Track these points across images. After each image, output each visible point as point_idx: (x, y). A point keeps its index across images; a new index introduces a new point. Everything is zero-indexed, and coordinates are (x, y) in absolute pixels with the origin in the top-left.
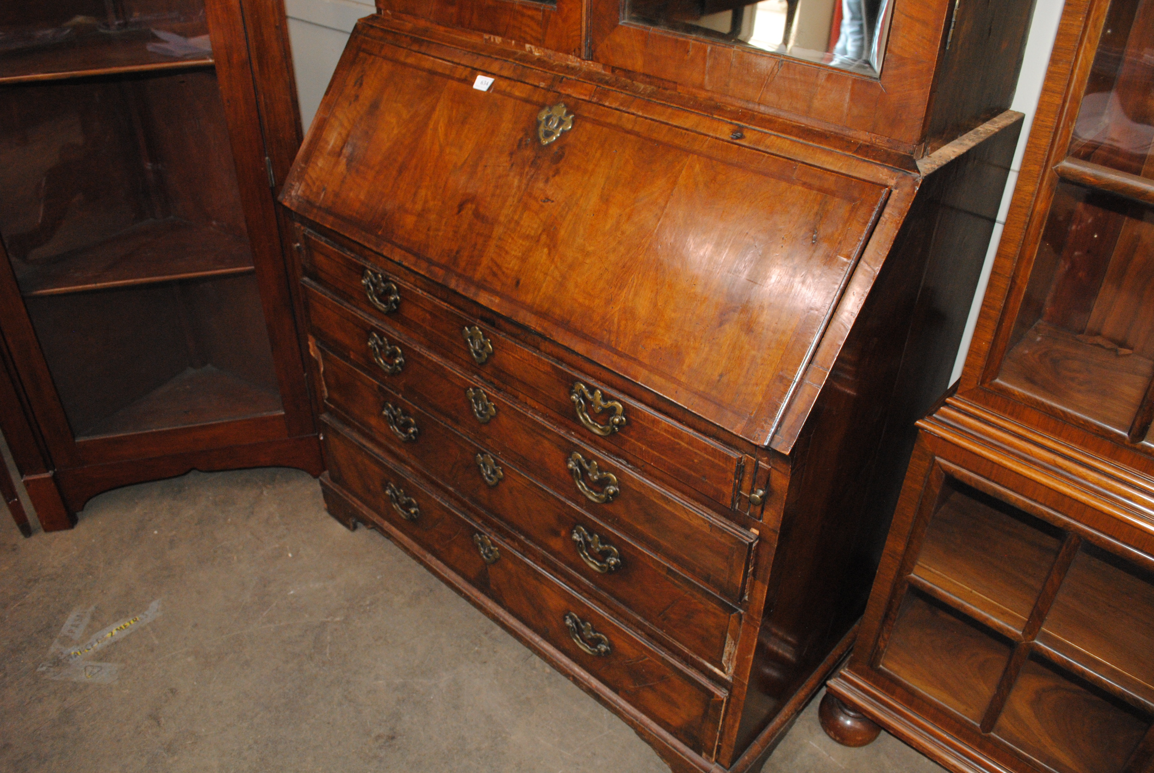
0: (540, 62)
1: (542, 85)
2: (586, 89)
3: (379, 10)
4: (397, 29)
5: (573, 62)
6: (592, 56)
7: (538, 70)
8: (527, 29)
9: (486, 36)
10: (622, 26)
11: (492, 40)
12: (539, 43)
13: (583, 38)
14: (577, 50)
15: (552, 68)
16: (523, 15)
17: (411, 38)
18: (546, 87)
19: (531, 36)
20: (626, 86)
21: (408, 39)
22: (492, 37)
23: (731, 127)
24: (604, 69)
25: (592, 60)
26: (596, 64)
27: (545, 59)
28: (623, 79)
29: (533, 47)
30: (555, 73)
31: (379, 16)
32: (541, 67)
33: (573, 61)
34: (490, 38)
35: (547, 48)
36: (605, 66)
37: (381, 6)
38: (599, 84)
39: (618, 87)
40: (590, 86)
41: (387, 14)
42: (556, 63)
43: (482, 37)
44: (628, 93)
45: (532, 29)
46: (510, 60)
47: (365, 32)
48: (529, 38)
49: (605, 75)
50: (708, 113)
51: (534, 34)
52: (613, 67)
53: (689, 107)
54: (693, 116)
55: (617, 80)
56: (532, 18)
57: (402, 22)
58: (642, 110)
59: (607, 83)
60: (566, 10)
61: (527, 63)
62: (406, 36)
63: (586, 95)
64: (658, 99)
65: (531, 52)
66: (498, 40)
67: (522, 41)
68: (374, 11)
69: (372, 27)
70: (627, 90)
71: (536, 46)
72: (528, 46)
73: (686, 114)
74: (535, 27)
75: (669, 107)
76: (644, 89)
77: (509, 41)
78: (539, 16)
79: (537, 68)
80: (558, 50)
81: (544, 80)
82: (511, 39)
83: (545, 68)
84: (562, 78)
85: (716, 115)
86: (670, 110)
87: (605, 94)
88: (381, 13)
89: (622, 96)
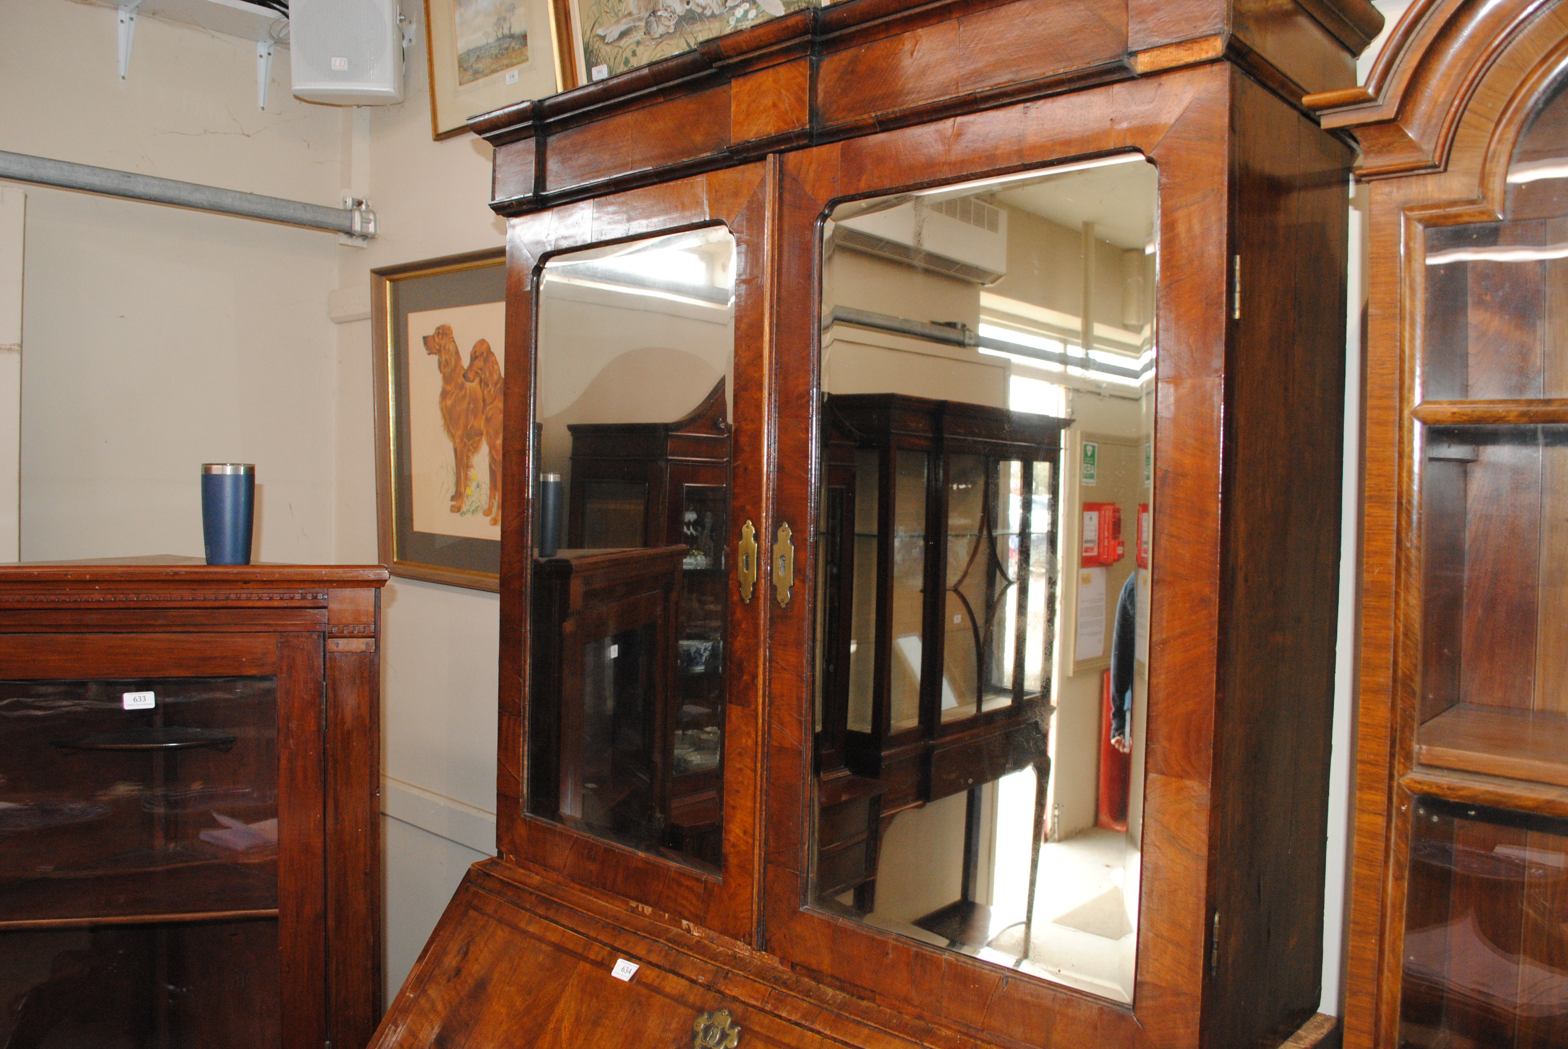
0: (699, 947)
1: (701, 979)
2: (758, 992)
3: (500, 853)
4: (521, 883)
5: (741, 950)
6: (766, 946)
7: (697, 959)
8: (685, 902)
9: (633, 904)
10: (803, 913)
11: (640, 909)
12: (699, 920)
13: (754, 924)
14: (747, 936)
15: (714, 957)
16: (680, 884)
17: (538, 896)
18: (705, 983)
19: (691, 912)
20: (809, 991)
21: (533, 897)
22: (640, 905)
24: (782, 963)
25: (765, 951)
26: (771, 956)
27: (706, 942)
28: (806, 980)
29: (691, 925)
30: (718, 964)
31: (500, 861)
32: (699, 954)
33: (743, 950)
34: (637, 906)
35: (710, 929)
36: (783, 961)
37: (503, 849)
38: (775, 986)
39: (799, 992)
40: (762, 987)
41: (511, 860)
42: (721, 949)
43: (627, 904)
44: (812, 1001)
45: (691, 904)
46: (661, 940)
47: (479, 881)
48: (686, 914)
49: (783, 972)
50: (917, 1039)
51: (692, 909)
52: (792, 963)
53: (891, 1028)
54: (897, 1042)
55: (797, 981)
56: (690, 889)
57: (528, 873)
58: (831, 1027)
59: (785, 984)
60: (733, 885)
61: (682, 947)
62: (531, 894)
63: (757, 1000)
64: (851, 1013)
65: (688, 930)
66: (648, 910)
67: (678, 916)
68: (494, 853)
69: (488, 875)
70: (810, 997)
71: (696, 924)
72: (684, 922)
73: (888, 1038)
74: (694, 901)
75: (866, 1025)
76: (833, 996)
77: (662, 913)
78: (700, 889)
79: (697, 956)
80: (724, 932)
81: (703, 972)
82: (665, 911)
83: (705, 956)
84: (727, 973)
85: (928, 1042)
86: (866, 1031)
87: (781, 1000)
88: (502, 858)
89: (805, 1005)
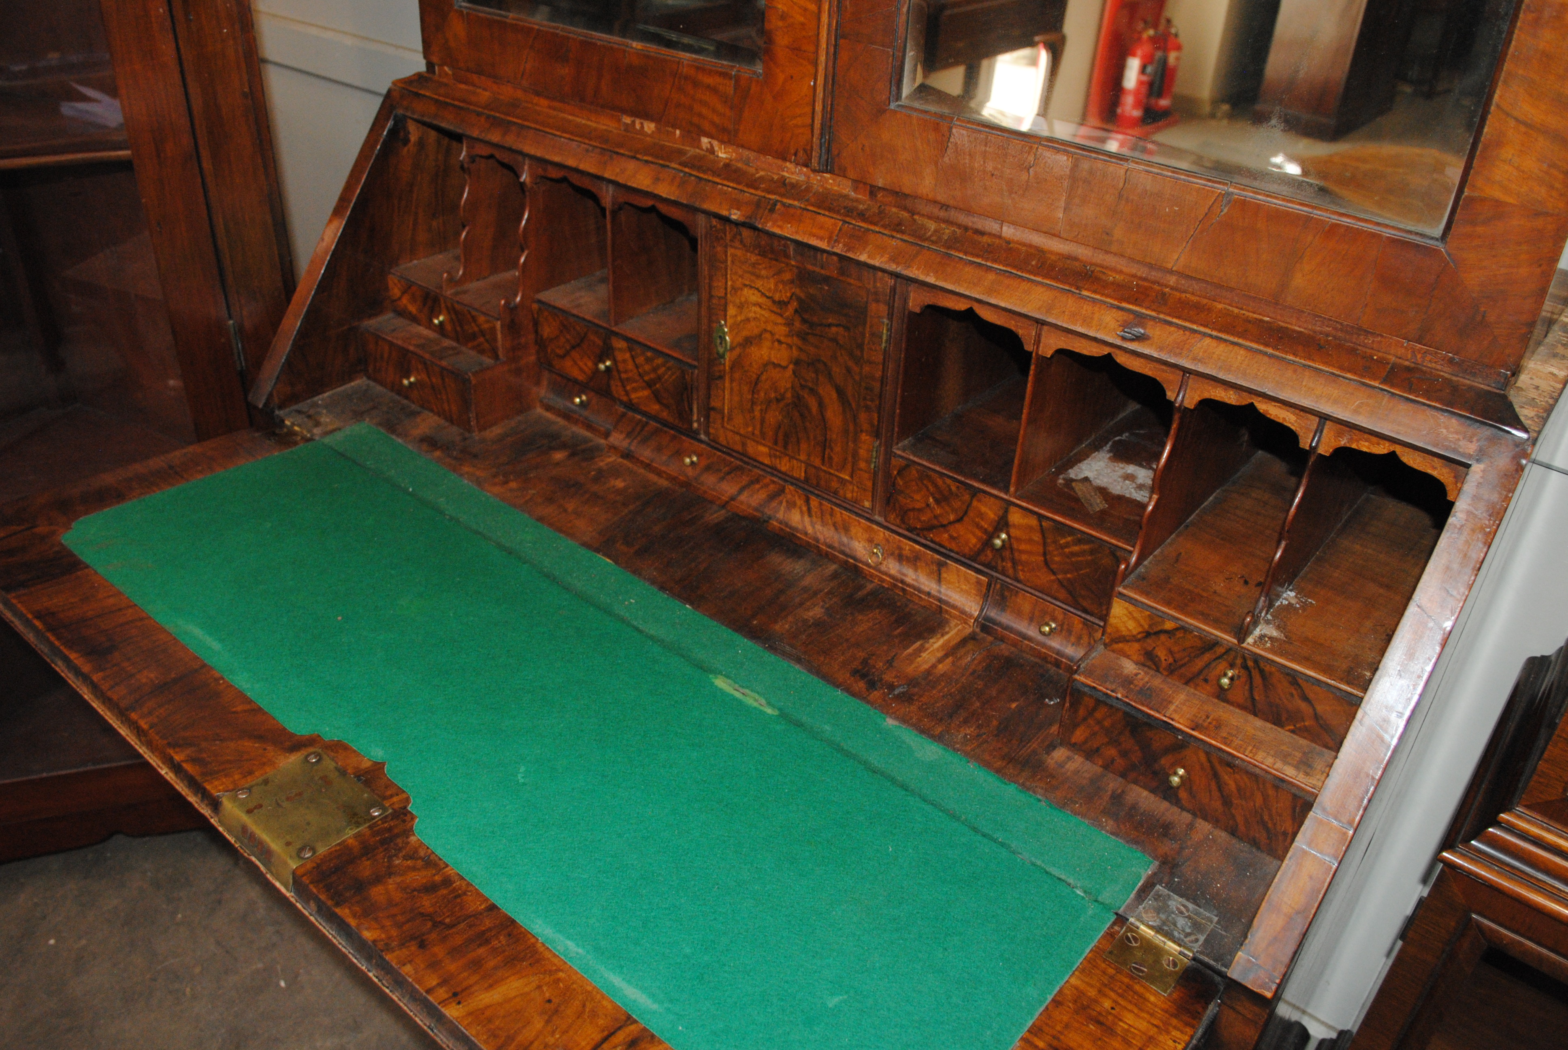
0: (729, 171)
1: (735, 215)
2: (821, 228)
3: (430, 66)
4: (464, 101)
5: (792, 173)
6: (829, 166)
7: (728, 187)
8: (704, 111)
9: (627, 120)
10: (894, 112)
11: (638, 126)
12: (727, 136)
13: (817, 132)
14: (801, 153)
15: (753, 184)
16: (696, 84)
17: (488, 117)
18: (742, 219)
19: (713, 123)
20: (900, 224)
21: (483, 119)
22: (638, 121)
23: (1120, 315)
24: (856, 190)
25: (831, 172)
26: (839, 179)
27: (739, 165)
28: (894, 210)
29: (715, 143)
30: (759, 193)
31: (430, 76)
32: (733, 181)
33: (794, 173)
34: (633, 122)
35: (743, 146)
36: (857, 183)
37: (435, 59)
38: (848, 219)
39: (884, 226)
40: (828, 221)
41: (447, 74)
42: (762, 173)
43: (619, 120)
44: (905, 237)
45: (714, 111)
46: (673, 165)
47: (405, 103)
48: (707, 126)
49: (857, 200)
50: (1070, 285)
51: (717, 119)
52: (872, 186)
53: (1030, 272)
54: (1040, 289)
55: (881, 212)
56: (714, 90)
57: (471, 88)
58: (936, 272)
59: (862, 216)
60: (781, 78)
61: (704, 172)
62: (479, 114)
63: (821, 239)
64: (966, 253)
65: (711, 151)
66: (649, 127)
67: (694, 132)
68: (421, 67)
69: (417, 95)
70: (903, 232)
71: (722, 142)
72: (705, 141)
73: (1025, 286)
74: (720, 107)
75: (989, 269)
76: (936, 231)
77: (670, 129)
78: (728, 87)
79: (725, 182)
80: (763, 150)
81: (737, 204)
82: (675, 126)
83: (739, 183)
84: (775, 205)
85: (1088, 290)
86: (991, 276)
87: (859, 238)
88: (434, 72)
89: (894, 243)
